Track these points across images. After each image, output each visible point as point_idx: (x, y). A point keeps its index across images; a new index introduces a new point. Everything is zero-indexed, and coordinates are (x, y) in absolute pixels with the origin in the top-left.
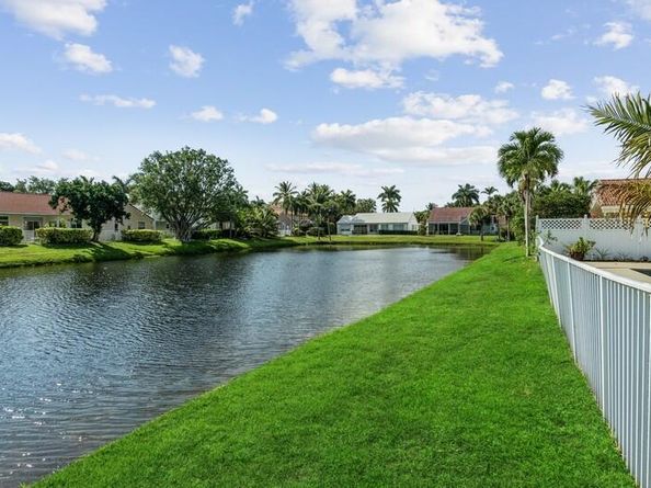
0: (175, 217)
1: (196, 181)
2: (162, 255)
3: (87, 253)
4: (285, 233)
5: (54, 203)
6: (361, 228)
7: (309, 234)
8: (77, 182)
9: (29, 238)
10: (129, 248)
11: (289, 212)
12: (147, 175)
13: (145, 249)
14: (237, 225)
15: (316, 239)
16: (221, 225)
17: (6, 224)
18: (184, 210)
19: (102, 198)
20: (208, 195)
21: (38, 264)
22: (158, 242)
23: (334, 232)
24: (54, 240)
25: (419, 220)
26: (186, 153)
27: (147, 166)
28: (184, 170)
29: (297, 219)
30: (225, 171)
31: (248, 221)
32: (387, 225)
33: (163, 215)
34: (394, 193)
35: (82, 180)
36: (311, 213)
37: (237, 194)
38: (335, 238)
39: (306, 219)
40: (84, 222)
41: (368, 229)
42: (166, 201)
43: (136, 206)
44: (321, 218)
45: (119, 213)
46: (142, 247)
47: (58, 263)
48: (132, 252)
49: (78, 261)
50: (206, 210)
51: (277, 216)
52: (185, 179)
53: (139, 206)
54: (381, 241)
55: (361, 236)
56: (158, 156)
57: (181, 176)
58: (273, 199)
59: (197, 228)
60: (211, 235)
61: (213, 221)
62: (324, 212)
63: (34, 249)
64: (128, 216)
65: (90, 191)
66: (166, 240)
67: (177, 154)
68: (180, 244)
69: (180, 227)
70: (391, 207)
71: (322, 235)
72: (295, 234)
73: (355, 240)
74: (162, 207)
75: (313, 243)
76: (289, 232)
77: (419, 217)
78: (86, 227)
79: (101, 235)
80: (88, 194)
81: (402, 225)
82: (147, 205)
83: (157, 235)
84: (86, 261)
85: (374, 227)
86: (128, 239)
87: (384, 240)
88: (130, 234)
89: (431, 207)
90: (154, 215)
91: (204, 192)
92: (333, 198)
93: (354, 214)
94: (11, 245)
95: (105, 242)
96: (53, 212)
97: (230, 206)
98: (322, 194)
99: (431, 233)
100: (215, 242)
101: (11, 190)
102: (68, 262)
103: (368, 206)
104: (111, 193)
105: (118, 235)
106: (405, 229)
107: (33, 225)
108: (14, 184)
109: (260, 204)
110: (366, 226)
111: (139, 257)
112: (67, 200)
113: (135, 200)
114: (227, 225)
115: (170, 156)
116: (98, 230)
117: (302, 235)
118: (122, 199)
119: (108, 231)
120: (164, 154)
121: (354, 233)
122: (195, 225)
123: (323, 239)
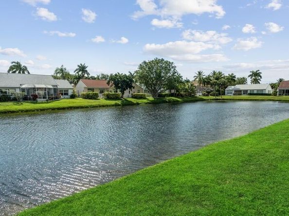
0: (152, 88)
1: (160, 72)
2: (146, 103)
3: (119, 102)
4: (199, 95)
5: (108, 83)
6: (238, 92)
7: (211, 95)
8: (116, 75)
9: (101, 96)
10: (134, 101)
11: (201, 85)
12: (141, 71)
13: (140, 101)
14: (177, 91)
15: (214, 97)
16: (170, 91)
17: (93, 91)
18: (155, 85)
19: (124, 81)
20: (165, 78)
21: (103, 106)
22: (145, 98)
23: (224, 94)
24: (108, 97)
25: (272, 87)
26: (156, 60)
27: (141, 67)
28: (155, 68)
29: (205, 88)
30: (172, 67)
31: (182, 89)
32: (253, 90)
33: (147, 87)
34: (258, 74)
35: (118, 74)
36: (212, 85)
37: (177, 77)
38: (224, 97)
39: (209, 88)
40: (118, 90)
41: (242, 92)
42: (148, 81)
43: (137, 84)
44: (217, 87)
45: (131, 87)
46: (138, 100)
47: (110, 106)
48: (135, 102)
49: (116, 105)
50: (164, 85)
51: (195, 87)
52: (155, 72)
53: (138, 84)
54: (249, 98)
55: (238, 96)
56: (145, 62)
57: (154, 70)
58: (193, 79)
59: (160, 92)
60: (166, 95)
61: (167, 89)
62: (218, 85)
63: (102, 101)
64: (134, 88)
65: (120, 78)
66: (148, 98)
67: (152, 61)
68: (153, 99)
69: (153, 92)
70: (256, 81)
71: (217, 95)
72: (204, 95)
73: (235, 98)
74: (146, 84)
75: (213, 99)
76: (201, 94)
77: (273, 86)
78: (119, 92)
79: (124, 95)
80: (120, 79)
81: (262, 90)
82: (141, 83)
83: (144, 95)
84: (119, 105)
85: (245, 92)
86: (134, 97)
87: (251, 98)
88: (135, 95)
89: (281, 80)
90: (143, 87)
91: (163, 77)
92: (224, 77)
93: (234, 85)
94: (95, 99)
95: (125, 98)
96: (108, 87)
97: (174, 82)
98: (218, 76)
99: (279, 95)
100: (167, 98)
101: (95, 79)
102: (113, 105)
103: (243, 81)
104: (127, 79)
105: (130, 95)
106: (264, 93)
107: (102, 92)
108: (96, 76)
109: (188, 81)
110: (241, 91)
111: (138, 104)
112: (113, 82)
113: (136, 82)
114: (173, 91)
115: (150, 63)
116: (123, 94)
117: (207, 95)
118: (131, 81)
119: (127, 93)
120: (147, 61)
121: (234, 95)
122: (159, 91)
123: (217, 97)
